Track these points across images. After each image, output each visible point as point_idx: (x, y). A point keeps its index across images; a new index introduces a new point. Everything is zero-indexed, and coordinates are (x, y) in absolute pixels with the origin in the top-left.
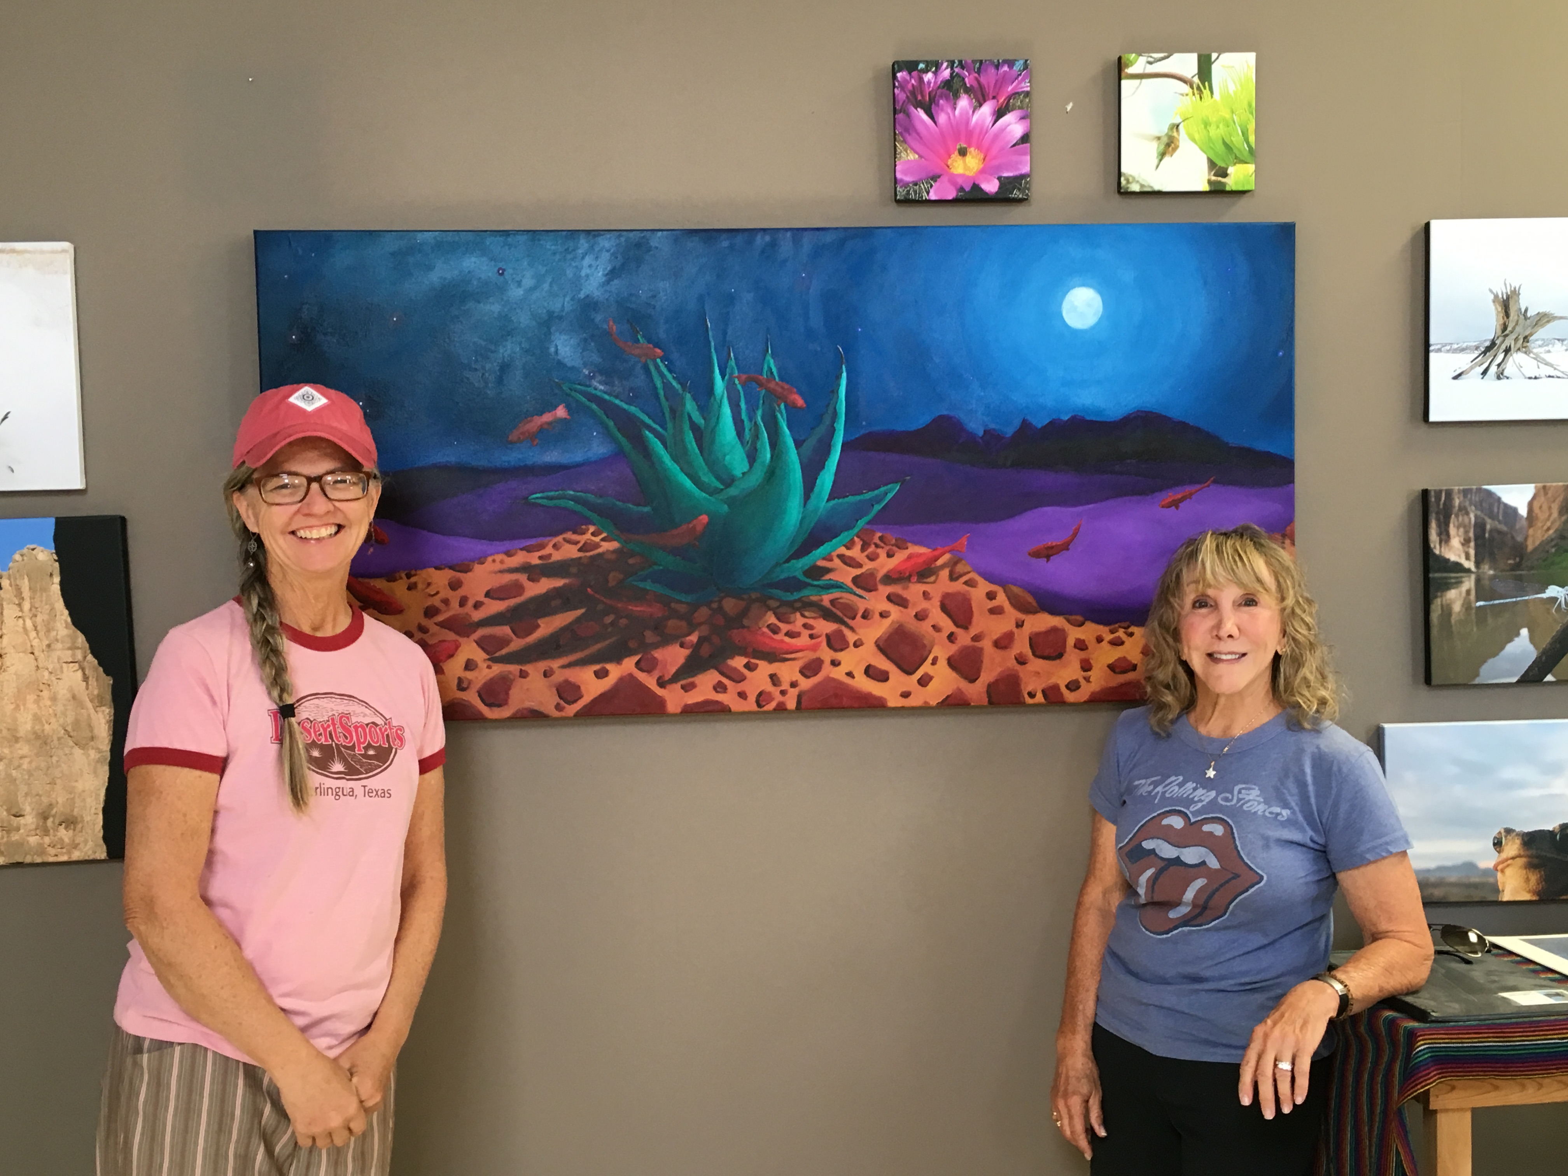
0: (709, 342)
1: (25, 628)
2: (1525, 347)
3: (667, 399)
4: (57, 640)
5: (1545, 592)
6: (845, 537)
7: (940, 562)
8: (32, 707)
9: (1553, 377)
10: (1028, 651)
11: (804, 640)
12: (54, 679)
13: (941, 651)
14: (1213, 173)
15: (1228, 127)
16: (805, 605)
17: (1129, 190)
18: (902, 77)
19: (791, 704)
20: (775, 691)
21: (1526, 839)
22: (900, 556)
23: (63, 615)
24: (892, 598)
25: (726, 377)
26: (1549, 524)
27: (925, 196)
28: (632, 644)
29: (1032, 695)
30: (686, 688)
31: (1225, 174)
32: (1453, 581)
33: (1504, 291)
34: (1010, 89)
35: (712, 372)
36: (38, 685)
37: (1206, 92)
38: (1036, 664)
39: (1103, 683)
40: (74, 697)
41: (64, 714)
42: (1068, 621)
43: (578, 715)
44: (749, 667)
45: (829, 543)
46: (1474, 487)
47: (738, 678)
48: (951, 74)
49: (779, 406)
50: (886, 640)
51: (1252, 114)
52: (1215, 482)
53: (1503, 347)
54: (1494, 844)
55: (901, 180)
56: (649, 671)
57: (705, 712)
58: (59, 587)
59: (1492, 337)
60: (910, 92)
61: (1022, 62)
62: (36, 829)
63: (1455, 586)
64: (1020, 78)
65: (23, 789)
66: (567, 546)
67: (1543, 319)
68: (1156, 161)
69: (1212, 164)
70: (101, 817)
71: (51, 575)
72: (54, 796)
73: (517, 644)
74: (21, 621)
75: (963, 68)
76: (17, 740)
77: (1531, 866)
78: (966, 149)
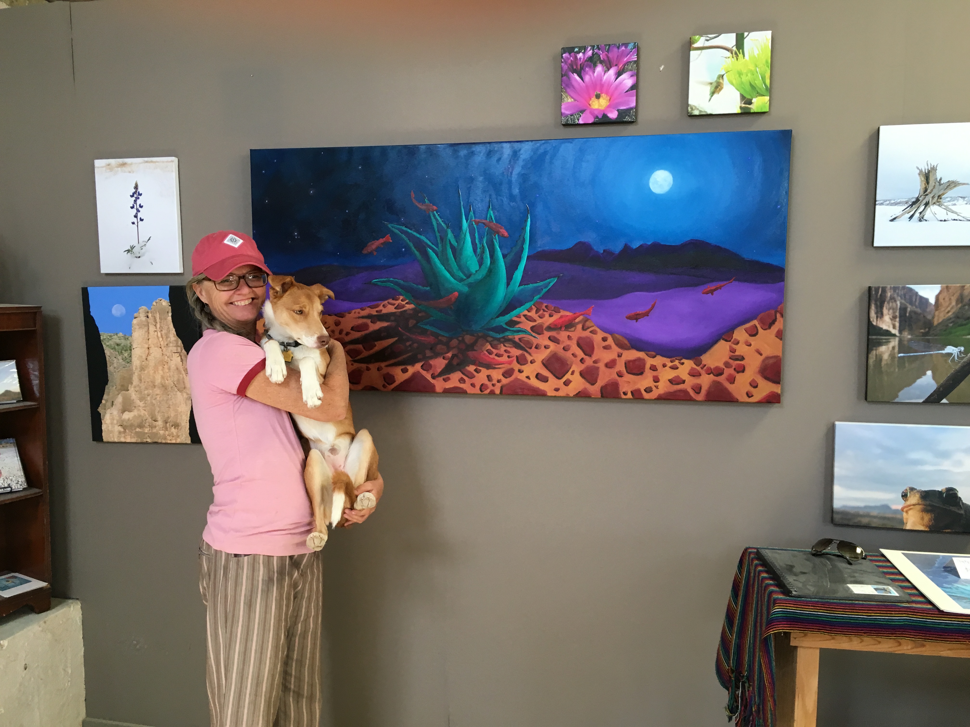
0: (460, 203)
1: (157, 336)
2: (938, 202)
3: (439, 232)
4: (170, 342)
5: (944, 350)
6: (528, 305)
7: (577, 320)
8: (161, 372)
9: (957, 220)
10: (623, 370)
11: (505, 358)
12: (169, 360)
13: (577, 368)
14: (743, 102)
15: (753, 75)
16: (506, 340)
17: (693, 114)
18: (565, 56)
19: (498, 391)
20: (489, 384)
21: (923, 495)
22: (556, 317)
23: (173, 331)
24: (551, 338)
25: (468, 221)
26: (949, 309)
27: (577, 122)
28: (420, 356)
29: (625, 394)
30: (445, 380)
31: (750, 103)
32: (884, 341)
33: (927, 168)
34: (625, 59)
35: (461, 218)
36: (163, 362)
37: (741, 56)
38: (628, 377)
39: (666, 390)
40: (177, 369)
41: (173, 376)
42: (647, 355)
43: (393, 390)
44: (477, 371)
45: (519, 308)
46: (901, 286)
47: (471, 376)
48: (593, 53)
49: (495, 236)
50: (548, 360)
51: (768, 67)
52: (734, 280)
53: (924, 202)
54: (902, 496)
55: (564, 113)
56: (427, 370)
57: (455, 393)
58: (171, 318)
59: (917, 196)
60: (570, 64)
61: (632, 44)
62: (163, 427)
63: (885, 344)
64: (631, 53)
65: (158, 409)
66: (390, 306)
67: (952, 185)
68: (709, 97)
69: (743, 97)
70: (188, 423)
71: (168, 312)
72: (169, 413)
73: (365, 354)
74: (156, 332)
75: (599, 49)
76: (154, 386)
77: (925, 510)
78: (600, 94)
